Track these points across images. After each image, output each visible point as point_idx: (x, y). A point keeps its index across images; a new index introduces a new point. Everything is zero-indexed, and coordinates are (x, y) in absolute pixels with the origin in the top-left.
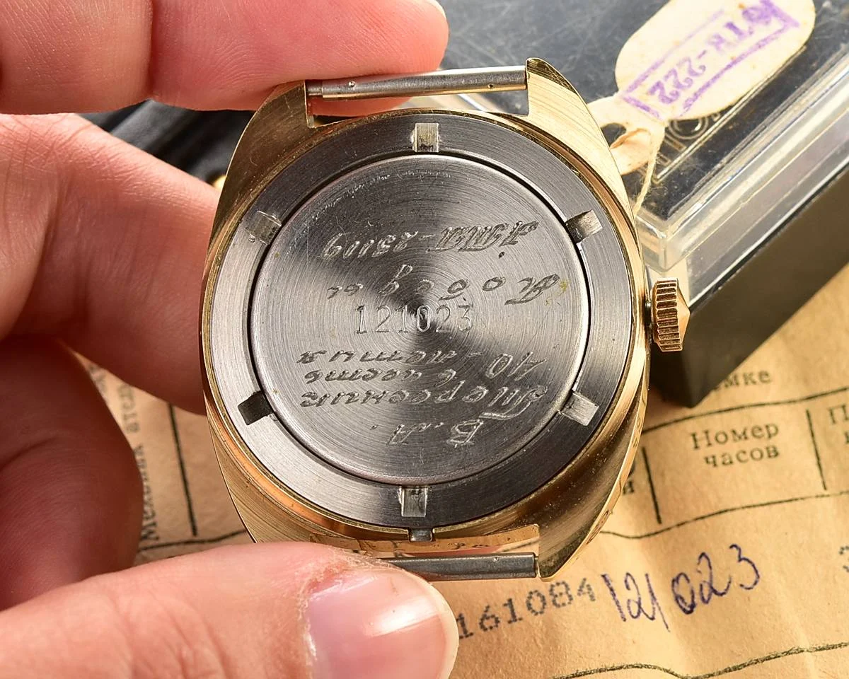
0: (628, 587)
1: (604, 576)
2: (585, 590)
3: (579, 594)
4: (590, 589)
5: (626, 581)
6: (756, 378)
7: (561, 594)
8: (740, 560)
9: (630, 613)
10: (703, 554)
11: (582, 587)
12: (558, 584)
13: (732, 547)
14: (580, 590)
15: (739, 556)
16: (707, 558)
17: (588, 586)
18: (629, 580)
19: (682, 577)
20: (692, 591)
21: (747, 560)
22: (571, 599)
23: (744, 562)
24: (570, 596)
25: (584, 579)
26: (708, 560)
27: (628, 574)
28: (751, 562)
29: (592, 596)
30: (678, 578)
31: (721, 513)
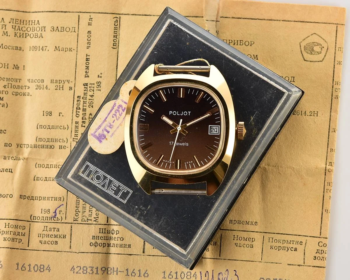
0: (206, 276)
1: (200, 272)
2: (195, 275)
3: (193, 277)
4: (196, 276)
5: (206, 274)
6: (254, 223)
7: (189, 275)
8: (235, 275)
10: (227, 270)
11: (194, 274)
12: (189, 272)
13: (235, 271)
14: (194, 275)
15: (236, 274)
16: (228, 271)
18: (207, 274)
19: (221, 274)
20: (222, 279)
21: (237, 275)
22: (191, 278)
23: (236, 276)
24: (191, 277)
25: (196, 272)
26: (228, 272)
27: (207, 272)
28: (238, 276)
29: (196, 278)
30: (220, 273)
31: (234, 260)
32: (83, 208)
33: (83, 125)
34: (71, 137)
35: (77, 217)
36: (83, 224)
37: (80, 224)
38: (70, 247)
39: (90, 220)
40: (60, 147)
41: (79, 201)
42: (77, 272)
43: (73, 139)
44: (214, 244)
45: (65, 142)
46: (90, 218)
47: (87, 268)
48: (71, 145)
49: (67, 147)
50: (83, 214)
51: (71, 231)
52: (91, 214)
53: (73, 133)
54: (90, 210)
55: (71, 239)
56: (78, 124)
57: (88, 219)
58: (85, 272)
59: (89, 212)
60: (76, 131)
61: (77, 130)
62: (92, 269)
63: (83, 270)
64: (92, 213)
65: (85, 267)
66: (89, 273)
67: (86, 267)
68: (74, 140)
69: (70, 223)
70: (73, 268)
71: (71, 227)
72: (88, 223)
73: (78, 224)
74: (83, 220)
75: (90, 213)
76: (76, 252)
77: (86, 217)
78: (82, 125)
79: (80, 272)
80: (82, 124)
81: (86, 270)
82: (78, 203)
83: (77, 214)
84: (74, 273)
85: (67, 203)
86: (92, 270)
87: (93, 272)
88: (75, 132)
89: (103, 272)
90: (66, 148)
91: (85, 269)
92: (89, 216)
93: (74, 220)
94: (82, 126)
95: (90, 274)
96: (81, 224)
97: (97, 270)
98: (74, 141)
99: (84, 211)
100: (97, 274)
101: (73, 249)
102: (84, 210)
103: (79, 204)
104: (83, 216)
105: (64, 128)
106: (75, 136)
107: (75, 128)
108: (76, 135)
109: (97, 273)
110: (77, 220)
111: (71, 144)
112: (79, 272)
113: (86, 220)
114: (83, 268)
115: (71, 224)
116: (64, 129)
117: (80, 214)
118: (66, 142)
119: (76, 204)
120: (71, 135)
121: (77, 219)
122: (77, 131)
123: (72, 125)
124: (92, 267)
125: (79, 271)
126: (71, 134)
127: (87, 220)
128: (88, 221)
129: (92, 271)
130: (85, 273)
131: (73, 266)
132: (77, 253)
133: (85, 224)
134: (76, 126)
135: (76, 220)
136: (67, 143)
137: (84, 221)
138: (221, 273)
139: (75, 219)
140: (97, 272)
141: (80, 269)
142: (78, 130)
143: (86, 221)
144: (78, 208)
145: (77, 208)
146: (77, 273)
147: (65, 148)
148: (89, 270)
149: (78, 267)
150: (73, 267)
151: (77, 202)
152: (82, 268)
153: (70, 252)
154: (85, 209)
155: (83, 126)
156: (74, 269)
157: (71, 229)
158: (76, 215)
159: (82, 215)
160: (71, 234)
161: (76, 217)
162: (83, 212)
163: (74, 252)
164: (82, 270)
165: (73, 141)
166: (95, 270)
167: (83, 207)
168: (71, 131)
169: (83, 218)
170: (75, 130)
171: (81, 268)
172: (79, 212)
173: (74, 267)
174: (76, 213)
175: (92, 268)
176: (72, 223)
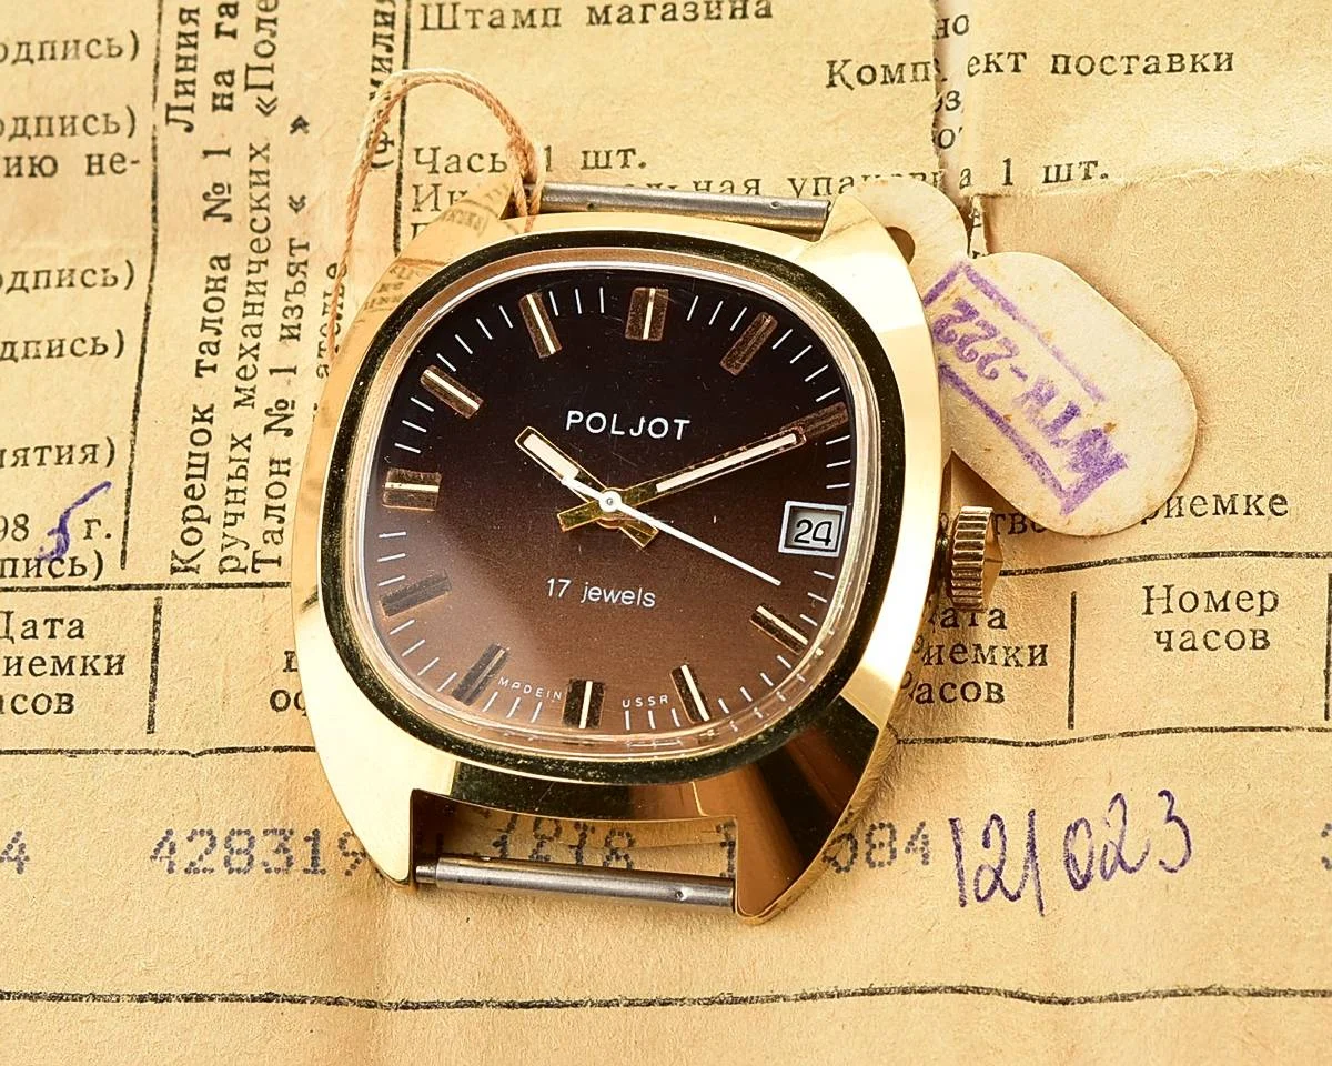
0: (986, 844)
1: (952, 821)
2: (918, 844)
3: (908, 850)
4: (926, 843)
5: (986, 832)
7: (882, 844)
8: (1170, 819)
9: (977, 890)
10: (1118, 796)
11: (914, 837)
12: (882, 826)
13: (1161, 794)
14: (911, 843)
15: (1169, 812)
16: (1123, 803)
17: (925, 836)
18: (994, 831)
19: (1082, 827)
20: (1091, 853)
21: (1178, 820)
22: (893, 857)
23: (1174, 824)
24: (893, 851)
25: (923, 824)
26: (1125, 807)
27: (995, 817)
28: (1183, 826)
29: (925, 856)
30: (1077, 826)
31: (1159, 731)
32: (231, 496)
33: (222, 28)
34: (155, 101)
35: (195, 550)
36: (227, 586)
37: (210, 586)
38: (151, 723)
39: (273, 561)
40: (94, 165)
41: (202, 461)
42: (192, 864)
43: (169, 108)
44: (1033, 658)
45: (117, 130)
46: (270, 552)
47: (251, 841)
48: (154, 148)
49: (134, 162)
50: (228, 530)
51: (156, 630)
52: (278, 527)
53: (168, 76)
54: (268, 508)
55: (154, 680)
56: (196, 21)
57: (258, 556)
58: (239, 861)
59: (267, 515)
60: (182, 63)
61: (187, 58)
62: (281, 845)
63: (226, 852)
64: (282, 520)
65: (239, 833)
66: (265, 864)
67: (248, 832)
68: (172, 114)
69: (149, 587)
70: (167, 845)
71: (158, 610)
72: (258, 578)
73: (196, 586)
74: (230, 564)
75: (273, 524)
76: (187, 753)
77: (247, 548)
78: (218, 25)
79: (208, 862)
80: (220, 20)
81: (247, 852)
82: (201, 471)
83: (191, 531)
84: (170, 871)
85: (130, 475)
86: (286, 851)
87: (289, 859)
88: (179, 70)
89: (351, 859)
90: (127, 165)
91: (240, 842)
92: (266, 542)
93: (174, 570)
94: (218, 33)
95: (268, 871)
96: (219, 586)
97: (315, 851)
98: (175, 120)
99: (236, 515)
100: (315, 872)
101: (170, 733)
102: (232, 508)
103: (204, 477)
104: (228, 541)
105: (110, 49)
106: (177, 94)
107: (179, 46)
108: (184, 83)
109: (315, 867)
110: (193, 564)
111: (154, 138)
112: (200, 865)
113: (247, 562)
114: (228, 839)
115: (156, 593)
116: (110, 56)
117: (213, 532)
118: (126, 129)
119: (188, 477)
120: (155, 88)
121: (193, 558)
122: (191, 64)
123: (159, 31)
124: (282, 832)
125: (201, 858)
126: (155, 81)
127: (255, 561)
128: (257, 566)
129: (283, 857)
130: (239, 870)
131: (169, 832)
132: (193, 756)
133: (240, 585)
134: (181, 35)
135: (187, 570)
136: (130, 135)
137: (233, 570)
138: (1081, 821)
139: (177, 564)
140: (315, 859)
141: (213, 845)
142: (195, 58)
143: (245, 570)
144: (199, 498)
145: (193, 498)
146: (191, 869)
147: (118, 167)
148: (264, 848)
149: (197, 837)
150: (165, 839)
151: (190, 465)
152: (220, 842)
153: (148, 751)
154: (243, 502)
155: (227, 33)
156: (172, 850)
157: (157, 622)
158: (186, 537)
159: (225, 535)
160: (156, 650)
161: (186, 552)
162: (231, 519)
163: (171, 753)
164: (220, 852)
165: (168, 120)
166: (301, 852)
167: (229, 491)
168: (157, 66)
169: (227, 552)
170: (179, 58)
171: (213, 839)
172: (201, 519)
173: (172, 839)
174: (189, 524)
175: (281, 839)
176: (159, 587)
